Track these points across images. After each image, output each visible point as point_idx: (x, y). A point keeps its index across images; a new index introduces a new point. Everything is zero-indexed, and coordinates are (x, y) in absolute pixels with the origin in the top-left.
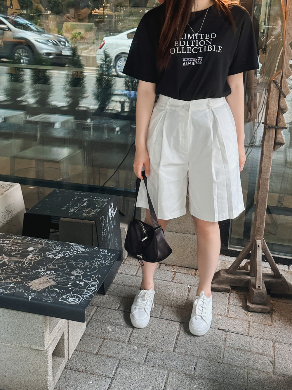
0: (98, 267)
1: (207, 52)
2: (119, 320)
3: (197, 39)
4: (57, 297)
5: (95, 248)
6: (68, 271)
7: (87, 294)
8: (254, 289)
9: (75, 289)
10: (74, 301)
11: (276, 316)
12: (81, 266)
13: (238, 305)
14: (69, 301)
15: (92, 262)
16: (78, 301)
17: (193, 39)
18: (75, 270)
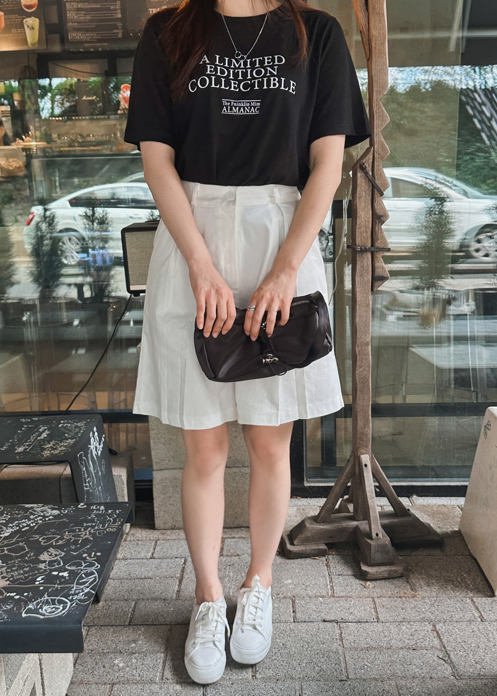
0: (92, 539)
1: (269, 90)
2: (135, 643)
3: (249, 66)
4: (15, 609)
5: (79, 506)
6: (30, 556)
7: (79, 593)
8: (369, 541)
9: (52, 587)
10: (54, 612)
11: (419, 579)
12: (57, 541)
13: (345, 573)
14: (44, 612)
15: (77, 530)
16: (63, 610)
17: (242, 66)
18: (45, 552)
